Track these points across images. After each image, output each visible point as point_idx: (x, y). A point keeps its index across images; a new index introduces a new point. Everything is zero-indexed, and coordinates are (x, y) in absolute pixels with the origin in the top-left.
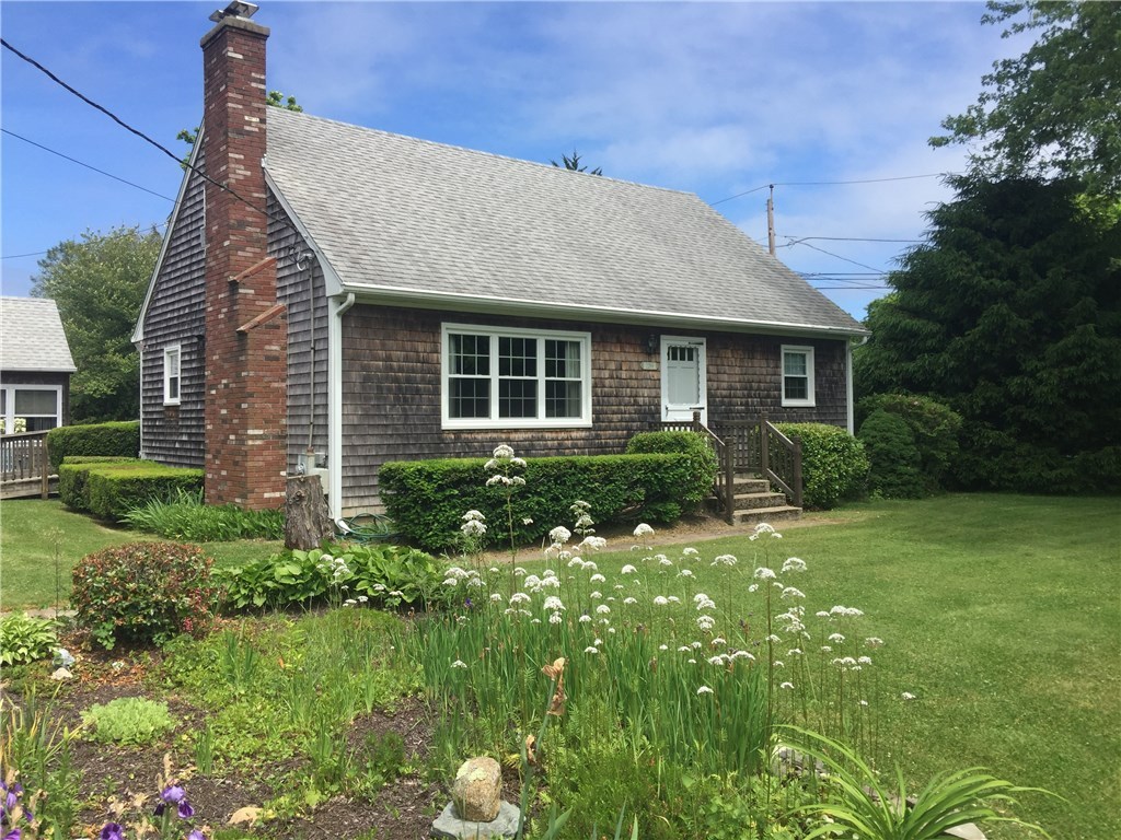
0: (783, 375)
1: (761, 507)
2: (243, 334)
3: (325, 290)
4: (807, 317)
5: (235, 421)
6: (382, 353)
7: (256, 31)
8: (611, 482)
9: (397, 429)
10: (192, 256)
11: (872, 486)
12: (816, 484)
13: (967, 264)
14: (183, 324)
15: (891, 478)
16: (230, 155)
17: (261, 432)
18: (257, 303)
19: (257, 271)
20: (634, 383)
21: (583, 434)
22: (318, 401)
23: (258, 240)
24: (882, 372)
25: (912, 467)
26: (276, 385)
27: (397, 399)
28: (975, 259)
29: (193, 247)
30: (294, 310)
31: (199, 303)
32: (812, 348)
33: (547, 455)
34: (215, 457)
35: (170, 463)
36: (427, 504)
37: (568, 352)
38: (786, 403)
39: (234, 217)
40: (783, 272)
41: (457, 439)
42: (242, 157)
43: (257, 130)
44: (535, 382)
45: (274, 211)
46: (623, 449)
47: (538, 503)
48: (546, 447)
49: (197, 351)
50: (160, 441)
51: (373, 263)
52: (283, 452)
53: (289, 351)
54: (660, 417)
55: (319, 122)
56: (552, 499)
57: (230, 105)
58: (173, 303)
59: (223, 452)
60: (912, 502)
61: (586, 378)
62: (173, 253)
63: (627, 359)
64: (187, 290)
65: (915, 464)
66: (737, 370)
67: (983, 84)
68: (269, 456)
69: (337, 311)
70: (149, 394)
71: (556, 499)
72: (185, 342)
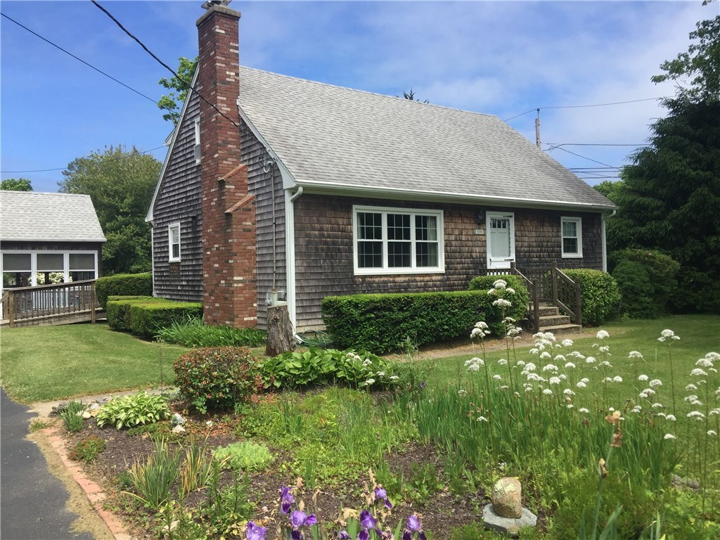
0: (563, 237)
1: (555, 325)
2: (229, 215)
3: (282, 185)
4: (577, 196)
5: (224, 271)
6: (317, 226)
7: (233, 14)
8: (465, 309)
9: (327, 276)
10: (187, 165)
11: (623, 311)
12: (589, 309)
13: (680, 161)
14: (181, 209)
15: (635, 305)
16: (218, 97)
17: (241, 278)
18: (236, 194)
19: (236, 174)
20: (470, 243)
21: (439, 278)
22: (279, 257)
23: (235, 153)
24: (624, 234)
25: (649, 298)
26: (249, 248)
27: (327, 255)
28: (685, 157)
29: (188, 159)
30: (260, 199)
31: (193, 195)
32: (580, 219)
33: (417, 292)
34: (210, 295)
35: (174, 300)
36: (355, 324)
37: (429, 223)
38: (564, 255)
39: (220, 138)
40: (558, 167)
41: (364, 281)
42: (225, 99)
43: (234, 80)
44: (409, 244)
45: (246, 133)
46: (465, 287)
47: (422, 323)
48: (417, 287)
49: (193, 227)
50: (167, 286)
51: (311, 166)
52: (255, 291)
53: (257, 226)
54: (486, 266)
55: (265, 74)
56: (430, 320)
57: (218, 64)
58: (174, 196)
59: (216, 291)
60: (650, 321)
61: (441, 241)
62: (173, 163)
63: (465, 227)
64: (184, 187)
65: (650, 295)
66: (534, 234)
67: (690, 38)
68: (247, 293)
69: (291, 199)
70: (159, 255)
71: (432, 320)
72: (183, 221)
